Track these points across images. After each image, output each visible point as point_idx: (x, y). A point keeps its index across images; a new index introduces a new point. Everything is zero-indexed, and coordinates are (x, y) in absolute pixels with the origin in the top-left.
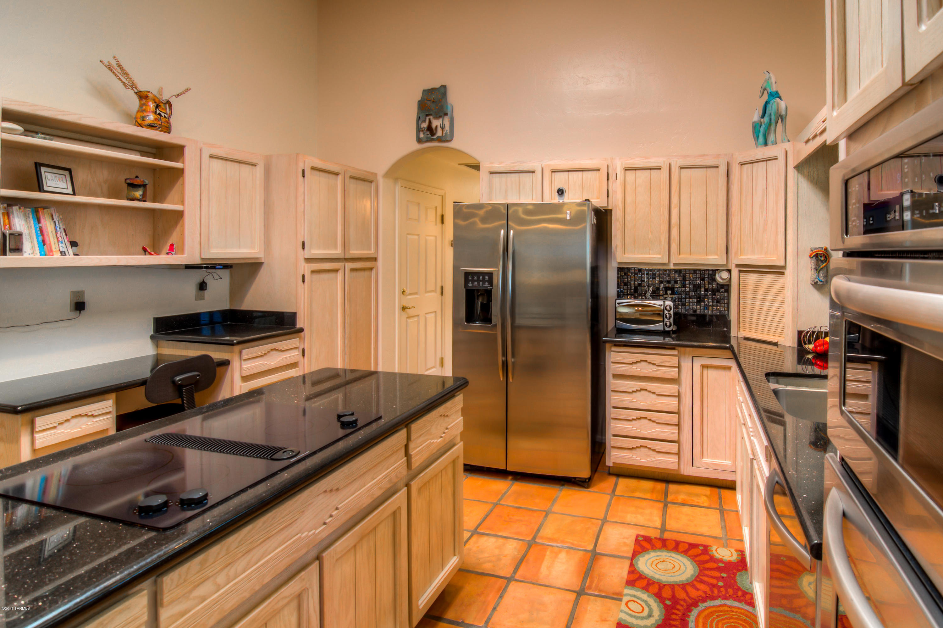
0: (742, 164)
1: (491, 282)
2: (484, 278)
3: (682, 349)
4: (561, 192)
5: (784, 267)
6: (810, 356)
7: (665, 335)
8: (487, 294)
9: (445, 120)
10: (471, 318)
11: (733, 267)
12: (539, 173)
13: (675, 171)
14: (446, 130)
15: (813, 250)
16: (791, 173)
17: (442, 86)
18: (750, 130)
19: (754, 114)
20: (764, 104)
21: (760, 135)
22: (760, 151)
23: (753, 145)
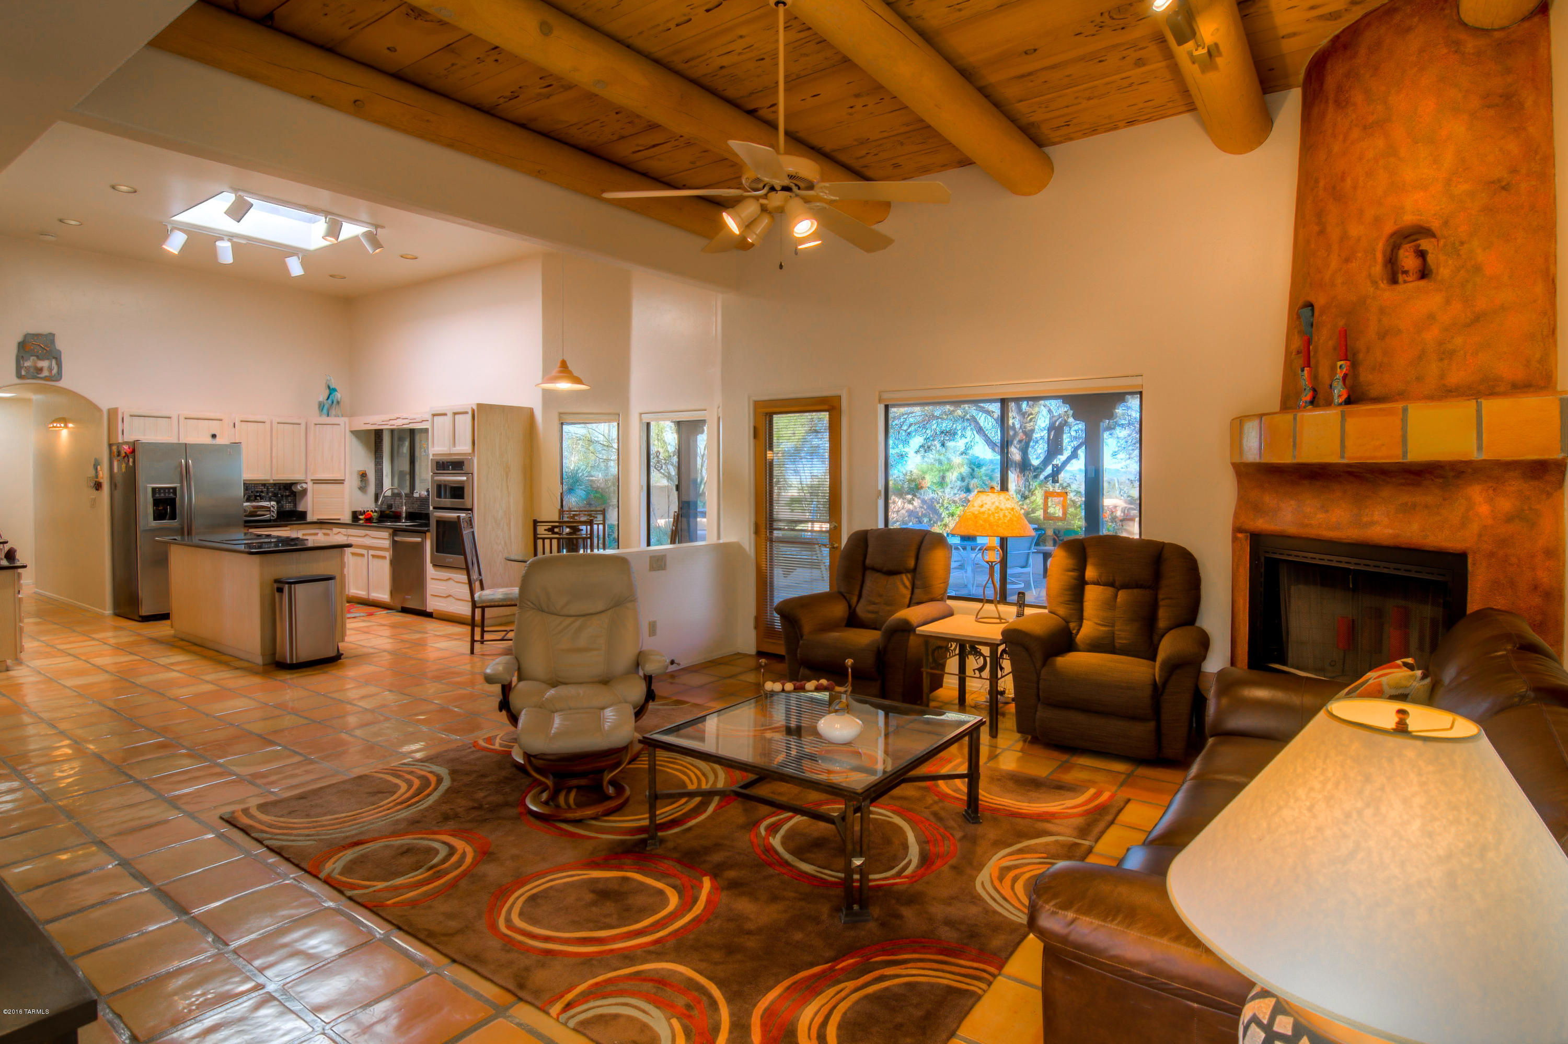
0: (316, 424)
1: (175, 493)
2: (169, 491)
3: (292, 525)
4: (214, 436)
5: (344, 480)
6: (361, 522)
7: (274, 521)
8: (172, 502)
9: (54, 362)
10: (158, 516)
11: (309, 481)
12: (175, 419)
13: (275, 425)
14: (55, 371)
15: (359, 471)
16: (348, 434)
17: (50, 334)
18: (319, 407)
19: (321, 399)
20: (327, 392)
21: (325, 411)
22: (325, 419)
23: (321, 415)
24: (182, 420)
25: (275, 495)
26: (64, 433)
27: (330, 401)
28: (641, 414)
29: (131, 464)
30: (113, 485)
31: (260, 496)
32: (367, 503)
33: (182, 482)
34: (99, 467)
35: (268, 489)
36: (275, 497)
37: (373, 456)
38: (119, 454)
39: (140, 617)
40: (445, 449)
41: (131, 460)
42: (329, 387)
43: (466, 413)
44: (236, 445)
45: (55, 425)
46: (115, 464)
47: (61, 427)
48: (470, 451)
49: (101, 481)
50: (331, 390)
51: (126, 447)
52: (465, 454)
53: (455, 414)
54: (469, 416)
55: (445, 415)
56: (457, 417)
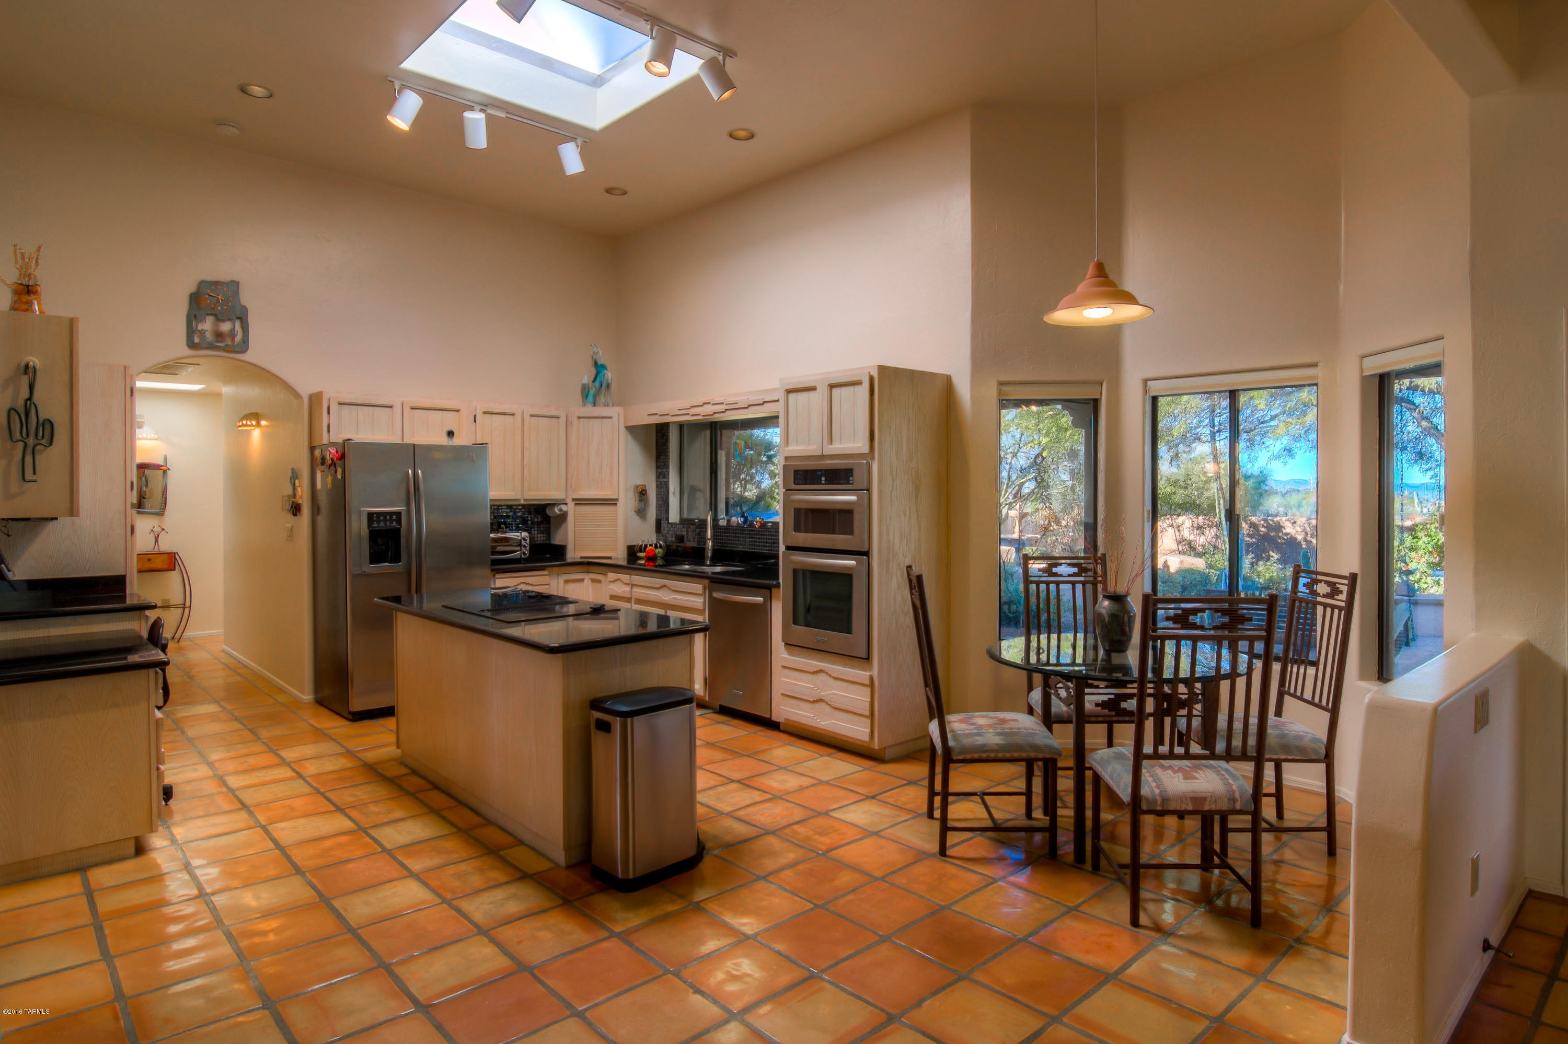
0: (579, 418)
1: (399, 521)
2: (391, 517)
3: (550, 569)
4: (451, 434)
5: (617, 500)
6: (642, 562)
7: (527, 560)
8: (395, 534)
9: (238, 325)
10: (375, 558)
11: (569, 501)
12: (397, 410)
13: (527, 418)
14: (239, 338)
15: (637, 487)
16: (623, 430)
17: (233, 282)
18: (582, 393)
19: (586, 380)
20: (594, 371)
21: (590, 398)
22: (590, 410)
23: (584, 404)
24: (407, 409)
25: (524, 521)
26: (256, 434)
27: (597, 384)
28: (1145, 381)
29: (339, 476)
30: (316, 509)
31: (504, 523)
32: (646, 534)
33: (408, 505)
34: (297, 482)
35: (515, 513)
36: (524, 524)
37: (654, 465)
38: (323, 462)
39: (351, 713)
40: (813, 447)
41: (339, 470)
42: (596, 364)
43: (858, 383)
44: (481, 447)
45: (244, 422)
46: (319, 476)
47: (252, 425)
48: (866, 450)
49: (300, 501)
50: (599, 367)
51: (333, 451)
52: (852, 456)
53: (832, 386)
54: (864, 389)
55: (813, 389)
56: (836, 392)
